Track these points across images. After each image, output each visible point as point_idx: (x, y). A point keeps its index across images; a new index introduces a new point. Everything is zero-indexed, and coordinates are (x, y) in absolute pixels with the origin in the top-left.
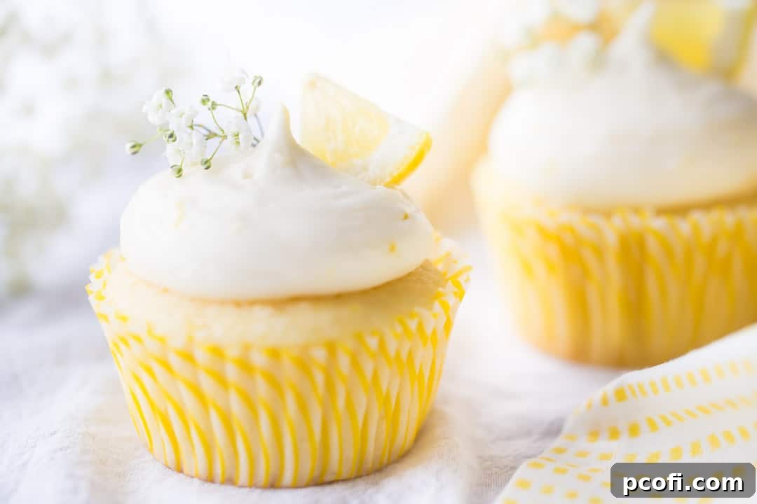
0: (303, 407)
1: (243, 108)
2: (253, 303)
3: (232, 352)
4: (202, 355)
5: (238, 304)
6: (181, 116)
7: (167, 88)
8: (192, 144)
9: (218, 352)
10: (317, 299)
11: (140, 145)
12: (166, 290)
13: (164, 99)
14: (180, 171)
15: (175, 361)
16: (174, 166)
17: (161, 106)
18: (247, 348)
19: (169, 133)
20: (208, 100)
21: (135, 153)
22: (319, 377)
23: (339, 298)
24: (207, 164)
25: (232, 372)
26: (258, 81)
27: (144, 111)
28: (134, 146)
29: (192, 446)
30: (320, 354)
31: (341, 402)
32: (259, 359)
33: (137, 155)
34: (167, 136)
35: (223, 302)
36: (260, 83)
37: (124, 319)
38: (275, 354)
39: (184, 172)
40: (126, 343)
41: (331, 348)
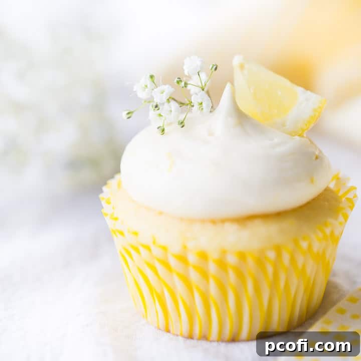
0: (257, 289)
1: (202, 85)
2: (223, 221)
3: (213, 255)
4: (192, 258)
5: (214, 222)
6: (162, 93)
7: (151, 74)
8: (171, 111)
9: (203, 256)
10: (266, 217)
11: (132, 112)
12: (161, 213)
13: (149, 82)
14: (163, 130)
15: (173, 262)
16: (160, 127)
17: (146, 86)
18: (224, 253)
19: (155, 104)
20: (181, 81)
21: (129, 118)
22: (270, 269)
23: (279, 215)
24: (182, 124)
25: (212, 268)
26: (215, 67)
27: (134, 90)
28: (129, 113)
29: (179, 316)
30: (271, 255)
31: (282, 284)
32: (232, 259)
33: (131, 119)
34: (154, 107)
35: (203, 221)
36: (216, 69)
37: (136, 234)
38: (242, 256)
39: (166, 131)
40: (137, 250)
41: (278, 250)
